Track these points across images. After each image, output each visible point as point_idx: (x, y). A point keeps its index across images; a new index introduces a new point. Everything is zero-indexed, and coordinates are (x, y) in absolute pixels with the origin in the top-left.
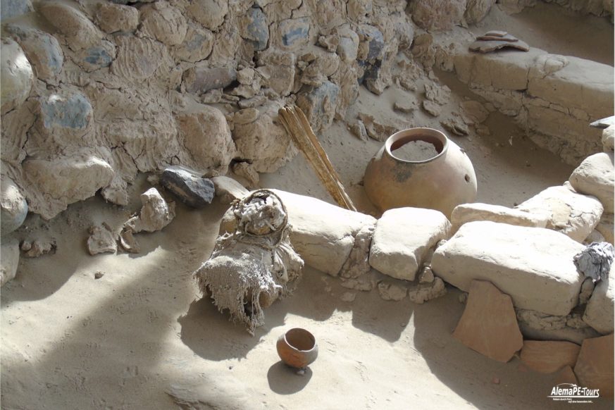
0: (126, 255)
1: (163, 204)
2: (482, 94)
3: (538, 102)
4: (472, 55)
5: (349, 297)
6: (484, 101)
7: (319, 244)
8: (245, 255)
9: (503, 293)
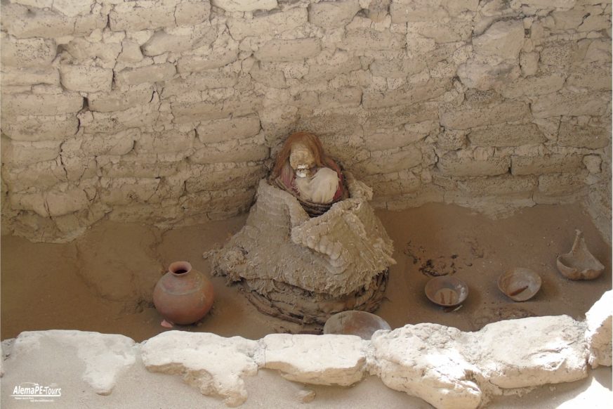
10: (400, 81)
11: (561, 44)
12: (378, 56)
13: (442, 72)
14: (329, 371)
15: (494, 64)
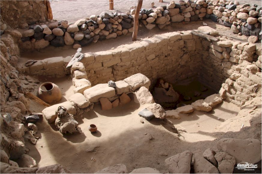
0: (39, 139)
1: (34, 125)
2: (34, 74)
3: (47, 70)
4: (28, 67)
5: (82, 116)
6: (36, 75)
7: (70, 111)
8: (69, 120)
9: (105, 98)
10: (172, 67)
11: (193, 56)
12: (168, 63)
13: (178, 63)
14: (190, 110)
15: (185, 61)
